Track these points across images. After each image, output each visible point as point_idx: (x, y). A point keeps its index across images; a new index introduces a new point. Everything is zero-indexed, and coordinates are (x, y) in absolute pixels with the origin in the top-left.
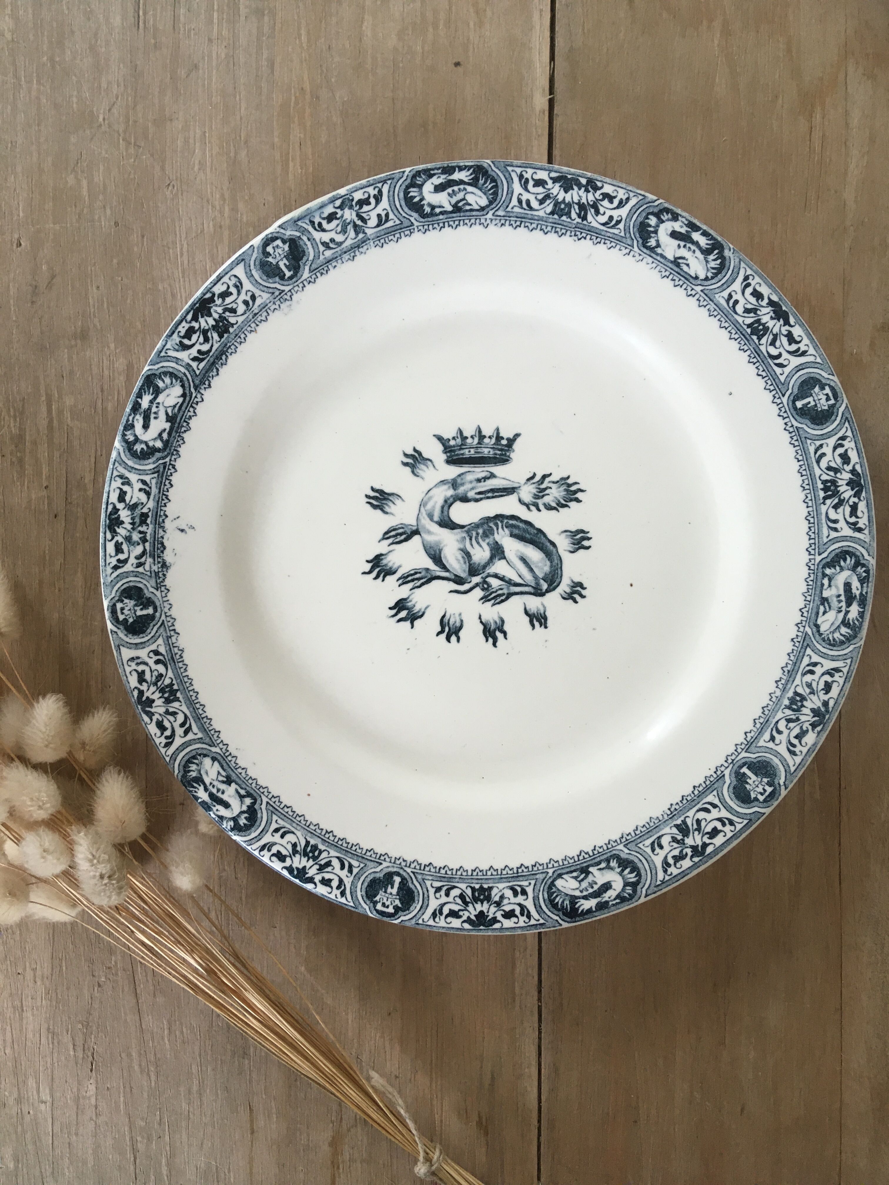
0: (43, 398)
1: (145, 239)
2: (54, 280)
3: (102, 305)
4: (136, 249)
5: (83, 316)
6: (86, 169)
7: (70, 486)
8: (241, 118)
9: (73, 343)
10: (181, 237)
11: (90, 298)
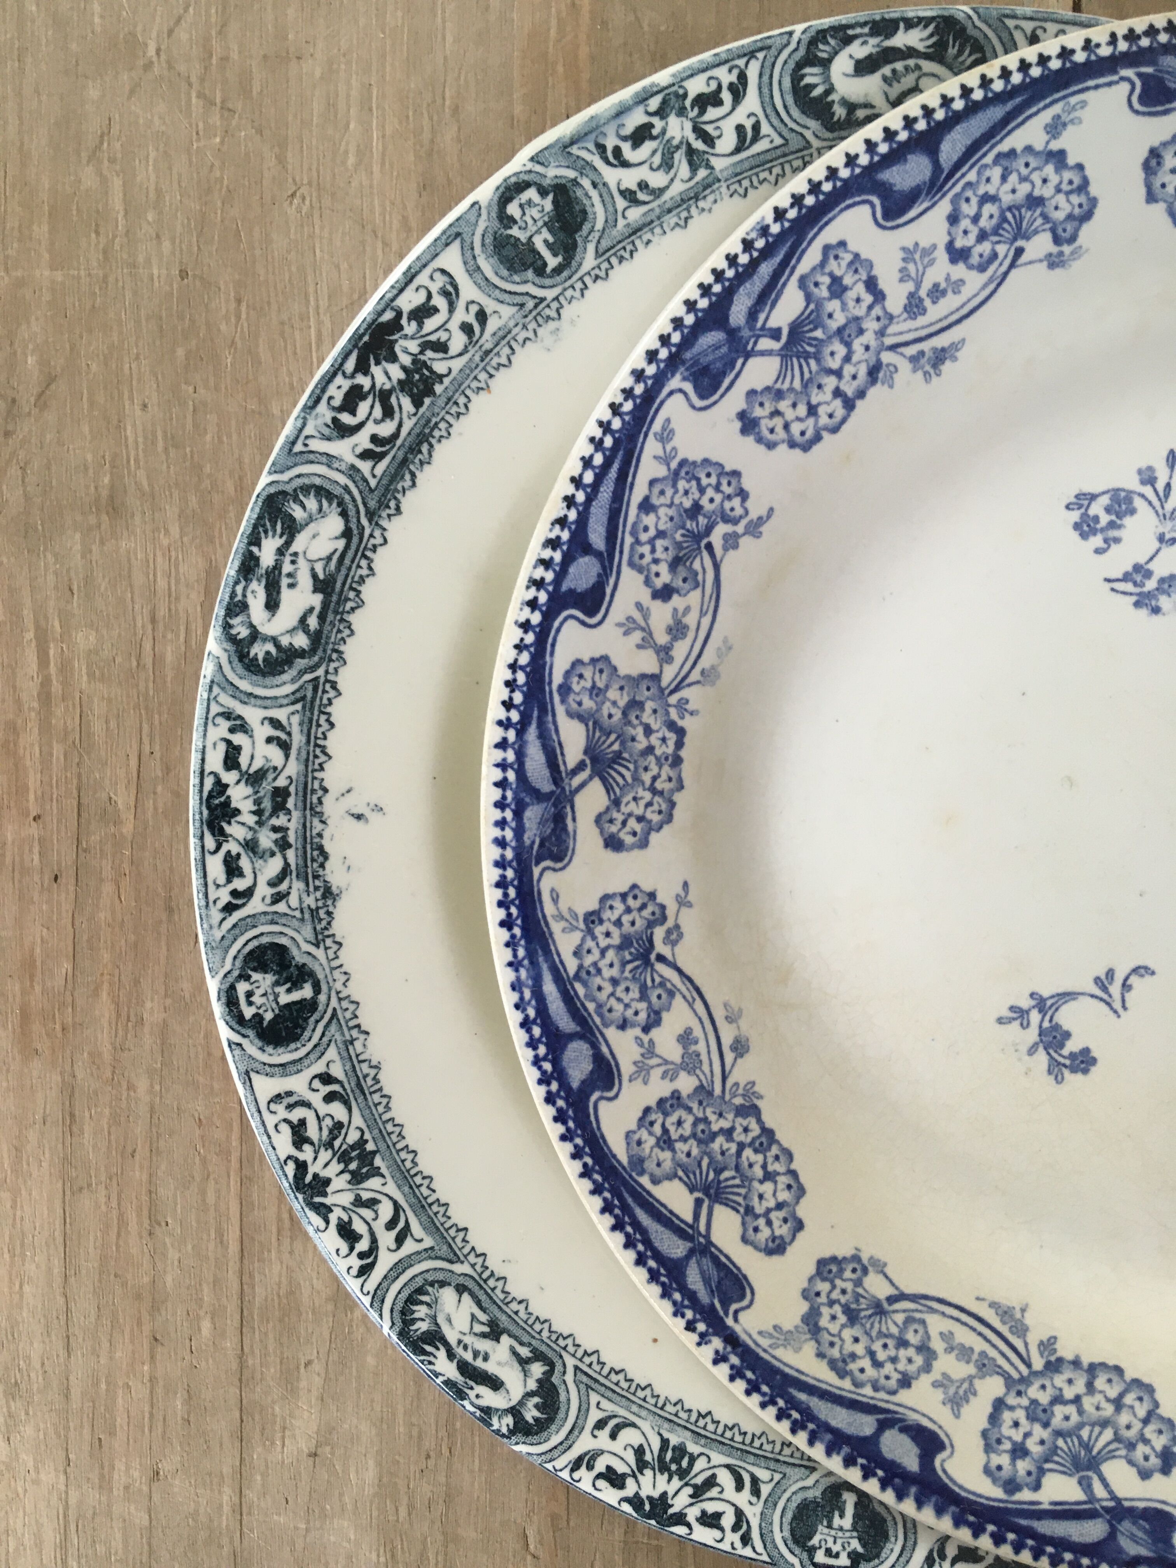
0: (30, 635)
1: (243, 309)
2: (53, 387)
3: (154, 443)
4: (223, 327)
5: (113, 467)
6: (119, 156)
7: (84, 815)
8: (445, 58)
9: (92, 520)
10: (318, 307)
11: (129, 428)
